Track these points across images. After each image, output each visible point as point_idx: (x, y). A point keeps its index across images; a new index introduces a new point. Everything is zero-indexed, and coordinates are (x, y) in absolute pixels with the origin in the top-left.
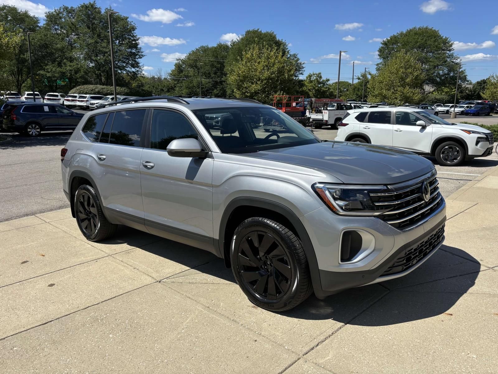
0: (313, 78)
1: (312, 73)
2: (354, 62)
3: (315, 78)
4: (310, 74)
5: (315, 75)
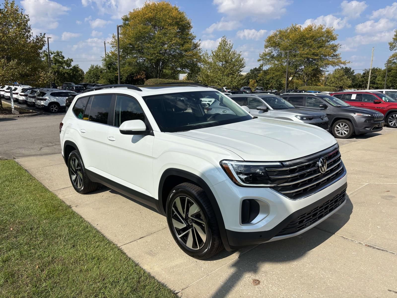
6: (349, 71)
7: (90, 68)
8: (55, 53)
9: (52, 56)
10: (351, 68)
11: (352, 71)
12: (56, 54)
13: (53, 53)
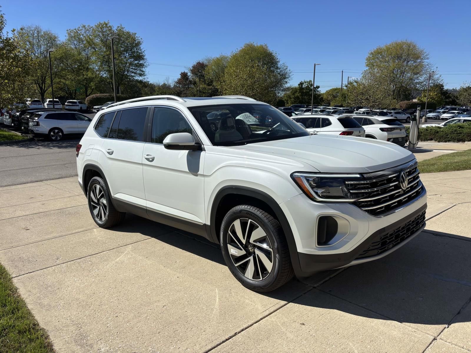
0: (305, 86)
1: (303, 81)
2: (342, 71)
3: (306, 85)
4: (301, 81)
5: (307, 83)
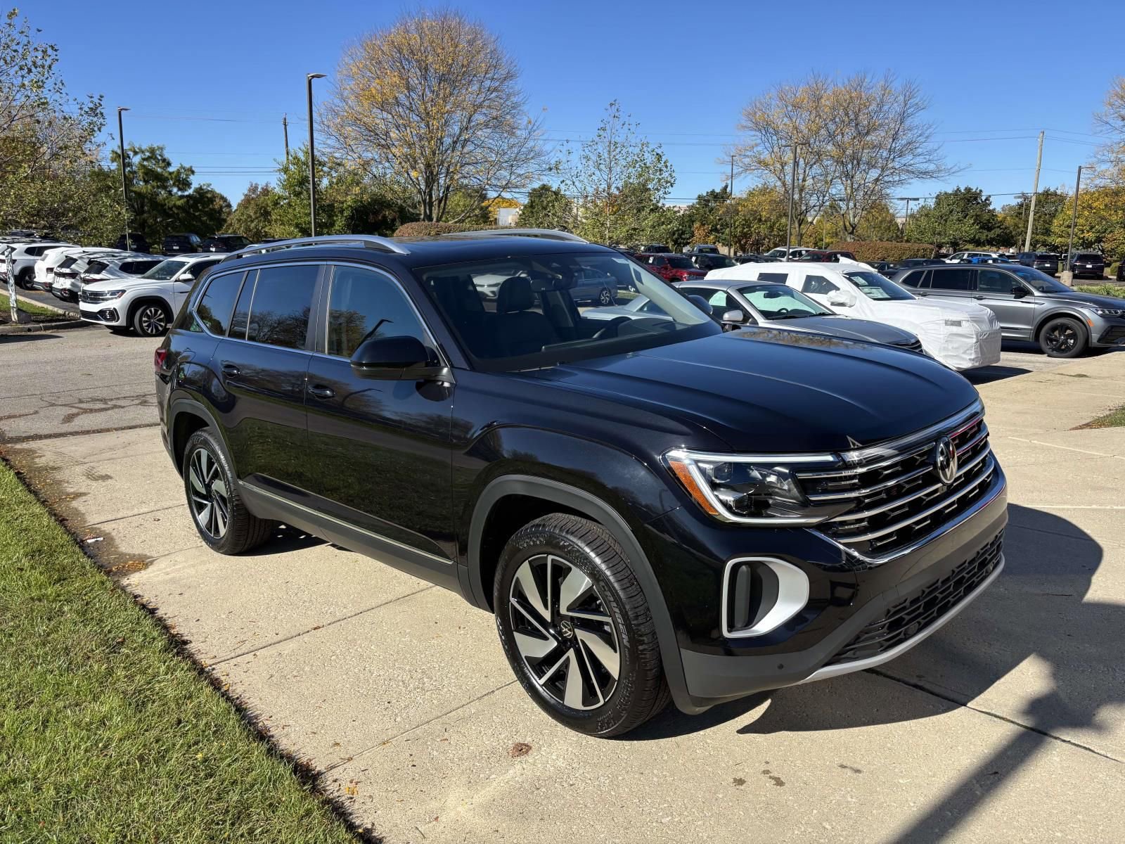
6: (976, 199)
7: (246, 192)
8: (143, 152)
9: (136, 160)
10: (981, 191)
11: (986, 200)
12: (148, 154)
13: (137, 150)
